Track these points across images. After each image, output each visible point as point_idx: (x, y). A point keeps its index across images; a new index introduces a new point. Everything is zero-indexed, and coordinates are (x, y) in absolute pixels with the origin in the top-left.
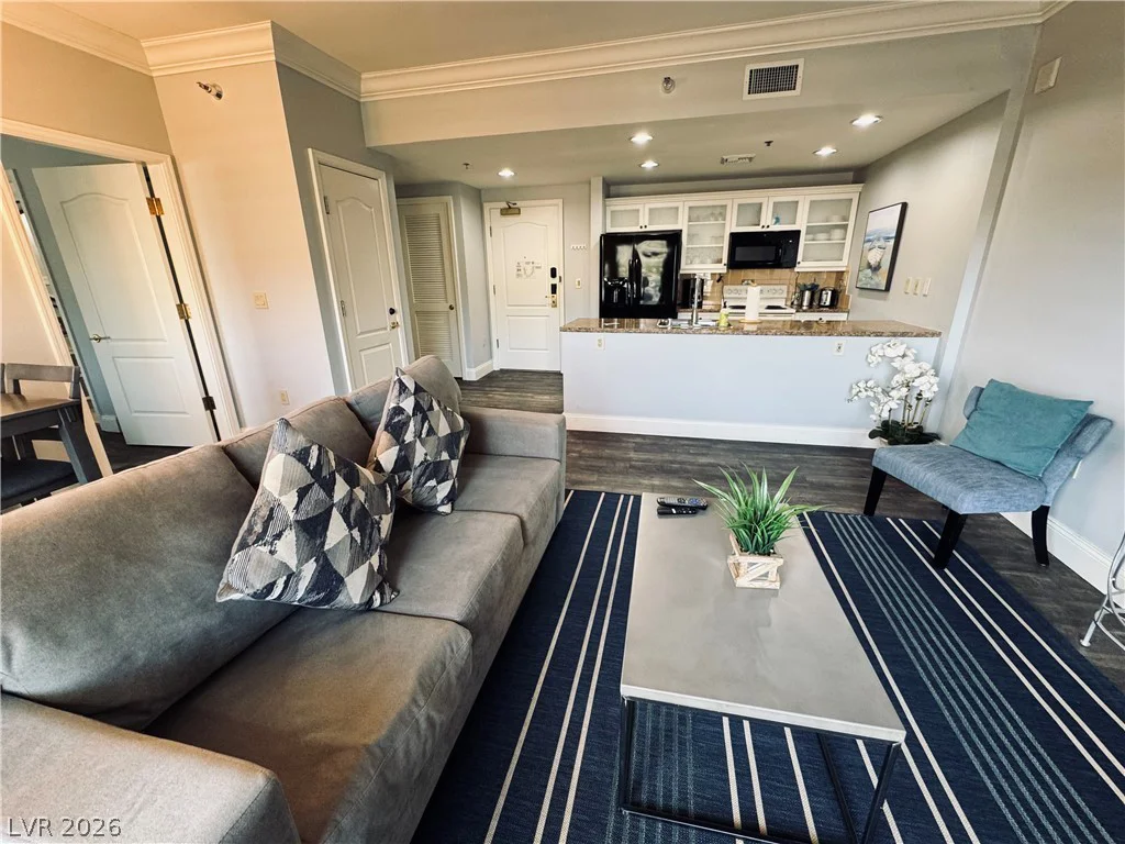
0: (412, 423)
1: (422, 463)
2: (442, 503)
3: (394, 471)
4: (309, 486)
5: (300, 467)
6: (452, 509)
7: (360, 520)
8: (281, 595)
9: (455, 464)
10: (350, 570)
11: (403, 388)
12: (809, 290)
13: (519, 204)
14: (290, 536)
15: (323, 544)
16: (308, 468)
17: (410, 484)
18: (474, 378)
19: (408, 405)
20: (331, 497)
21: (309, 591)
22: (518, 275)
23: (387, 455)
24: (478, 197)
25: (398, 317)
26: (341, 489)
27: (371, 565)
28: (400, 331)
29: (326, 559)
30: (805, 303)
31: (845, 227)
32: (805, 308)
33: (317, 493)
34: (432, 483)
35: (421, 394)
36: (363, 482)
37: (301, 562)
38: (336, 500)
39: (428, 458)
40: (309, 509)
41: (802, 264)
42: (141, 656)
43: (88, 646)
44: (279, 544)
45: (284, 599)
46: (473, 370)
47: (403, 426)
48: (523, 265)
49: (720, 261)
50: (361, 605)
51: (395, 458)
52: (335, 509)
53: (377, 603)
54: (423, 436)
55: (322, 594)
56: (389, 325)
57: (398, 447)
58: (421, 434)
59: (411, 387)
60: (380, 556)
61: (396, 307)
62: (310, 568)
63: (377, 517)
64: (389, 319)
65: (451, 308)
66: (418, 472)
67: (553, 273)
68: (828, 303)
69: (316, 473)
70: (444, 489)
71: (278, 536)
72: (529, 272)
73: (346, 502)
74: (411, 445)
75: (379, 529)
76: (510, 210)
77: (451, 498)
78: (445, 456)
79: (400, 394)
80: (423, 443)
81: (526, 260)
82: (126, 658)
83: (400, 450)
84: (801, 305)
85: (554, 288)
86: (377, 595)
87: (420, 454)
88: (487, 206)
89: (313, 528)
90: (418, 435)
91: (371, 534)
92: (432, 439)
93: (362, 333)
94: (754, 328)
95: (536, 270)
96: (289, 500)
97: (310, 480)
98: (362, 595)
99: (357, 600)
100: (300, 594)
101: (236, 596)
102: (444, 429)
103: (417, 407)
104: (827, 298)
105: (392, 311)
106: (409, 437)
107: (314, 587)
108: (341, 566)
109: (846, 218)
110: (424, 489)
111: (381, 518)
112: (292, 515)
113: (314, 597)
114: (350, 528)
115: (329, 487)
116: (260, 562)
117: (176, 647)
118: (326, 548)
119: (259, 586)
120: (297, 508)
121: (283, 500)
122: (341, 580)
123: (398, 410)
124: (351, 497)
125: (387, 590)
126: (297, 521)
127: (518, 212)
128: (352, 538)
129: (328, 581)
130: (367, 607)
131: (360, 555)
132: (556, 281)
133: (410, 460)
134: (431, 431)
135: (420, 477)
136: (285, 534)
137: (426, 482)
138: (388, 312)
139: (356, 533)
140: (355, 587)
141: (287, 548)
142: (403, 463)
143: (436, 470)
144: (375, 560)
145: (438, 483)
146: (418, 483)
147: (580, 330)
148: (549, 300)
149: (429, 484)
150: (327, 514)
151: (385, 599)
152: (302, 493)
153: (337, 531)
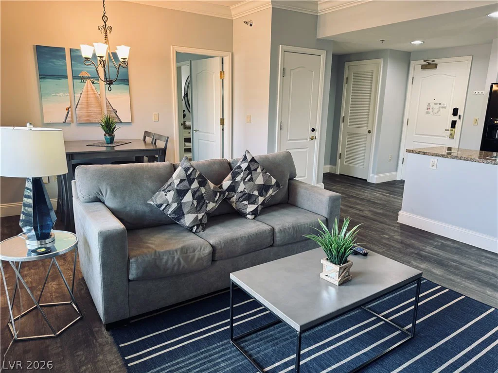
0: (242, 174)
1: (241, 192)
2: (249, 214)
3: (227, 190)
4: (184, 180)
5: (184, 172)
6: (254, 219)
7: (200, 200)
8: (164, 209)
9: (261, 200)
10: (188, 213)
11: (245, 158)
13: (437, 61)
14: (172, 193)
15: (182, 200)
16: (186, 174)
17: (234, 199)
18: (375, 182)
19: (244, 166)
20: (190, 186)
21: (172, 213)
22: (427, 113)
23: (226, 183)
24: (406, 58)
25: (317, 134)
26: (195, 185)
27: (197, 216)
28: (316, 142)
29: (181, 205)
33: (186, 183)
34: (246, 203)
35: (253, 163)
36: (207, 187)
37: (173, 202)
38: (192, 187)
39: (246, 190)
40: (181, 187)
42: (128, 209)
43: (119, 199)
44: (168, 194)
45: (165, 212)
46: (375, 176)
47: (239, 173)
48: (432, 105)
50: (188, 227)
51: (229, 185)
52: (190, 190)
53: (194, 230)
54: (246, 180)
55: (176, 216)
57: (232, 181)
58: (245, 179)
59: (249, 159)
60: (203, 216)
61: (317, 128)
62: (175, 205)
63: (207, 201)
64: (310, 135)
65: (369, 132)
66: (240, 195)
67: (455, 112)
69: (188, 176)
70: (251, 208)
71: (169, 191)
72: (435, 111)
73: (195, 190)
74: (238, 183)
75: (207, 206)
76: (430, 66)
77: (255, 213)
78: (256, 193)
79: (243, 160)
80: (245, 183)
81: (435, 102)
82: (125, 207)
83: (232, 183)
85: (454, 124)
86: (195, 227)
87: (241, 187)
88: (412, 63)
89: (181, 193)
90: (243, 179)
91: (202, 207)
92: (251, 183)
93: (290, 140)
95: (441, 109)
96: (177, 182)
97: (185, 178)
98: (190, 224)
99: (187, 225)
100: (169, 212)
101: (152, 203)
102: (260, 180)
103: (248, 168)
105: (313, 130)
106: (238, 179)
107: (174, 212)
108: (185, 210)
110: (241, 204)
111: (209, 202)
112: (176, 186)
113: (173, 216)
114: (193, 199)
115: (191, 182)
116: (161, 196)
117: (136, 211)
118: (182, 201)
119: (159, 203)
120: (178, 185)
121: (175, 181)
122: (184, 215)
123: (239, 167)
124: (198, 190)
125: (201, 227)
126: (176, 189)
127: (435, 66)
128: (193, 203)
129: (179, 212)
130: (190, 229)
131: (194, 210)
132: (456, 118)
133: (236, 188)
134: (251, 180)
135: (240, 198)
136: (171, 191)
137: (242, 201)
138: (310, 130)
139: (195, 202)
140: (188, 220)
141: (170, 196)
142: (232, 188)
143: (250, 198)
144: (200, 216)
145: (249, 204)
146: (238, 200)
147: (419, 153)
148: (448, 133)
149: (243, 202)
150: (187, 191)
151: (198, 230)
152: (181, 181)
153: (188, 198)
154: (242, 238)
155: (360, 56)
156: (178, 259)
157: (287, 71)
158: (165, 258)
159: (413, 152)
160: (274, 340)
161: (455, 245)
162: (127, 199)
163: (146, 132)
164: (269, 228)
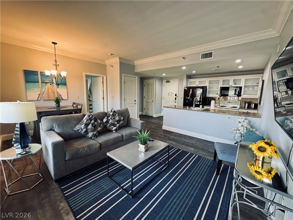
2: (114, 130)
3: (105, 123)
4: (88, 120)
5: (88, 117)
6: (116, 132)
7: (95, 127)
9: (118, 125)
10: (90, 132)
11: (112, 111)
12: (247, 103)
13: (170, 80)
14: (84, 125)
17: (108, 125)
18: (155, 117)
19: (111, 114)
21: (84, 132)
22: (168, 95)
23: (105, 120)
24: (161, 79)
25: (136, 102)
26: (93, 121)
27: (94, 133)
28: (136, 105)
30: (246, 107)
31: (258, 86)
32: (246, 108)
33: (89, 121)
34: (113, 127)
36: (97, 122)
37: (84, 128)
41: (243, 96)
42: (65, 132)
43: (61, 129)
45: (81, 132)
46: (155, 115)
47: (110, 116)
48: (169, 93)
49: (217, 94)
52: (91, 123)
53: (93, 138)
55: (85, 134)
56: (134, 103)
59: (113, 111)
61: (136, 100)
62: (85, 129)
63: (98, 127)
64: (134, 102)
65: (152, 101)
66: (110, 124)
67: (176, 95)
68: (253, 107)
69: (90, 119)
70: (114, 128)
71: (82, 124)
74: (110, 120)
75: (97, 129)
76: (168, 82)
77: (116, 130)
78: (116, 123)
80: (112, 120)
81: (171, 92)
82: (64, 132)
83: (107, 120)
84: (245, 107)
85: (176, 98)
86: (93, 137)
87: (111, 121)
88: (163, 81)
89: (87, 125)
90: (111, 118)
91: (95, 129)
93: (127, 104)
94: (213, 111)
95: (172, 94)
96: (85, 121)
100: (83, 132)
101: (75, 129)
102: (117, 118)
103: (113, 114)
104: (253, 106)
105: (135, 101)
106: (109, 118)
107: (85, 132)
108: (89, 131)
109: (258, 83)
112: (85, 123)
114: (92, 127)
115: (91, 121)
116: (79, 127)
117: (69, 133)
118: (88, 128)
119: (78, 129)
120: (86, 122)
122: (88, 133)
123: (110, 114)
124: (94, 123)
125: (95, 137)
127: (170, 82)
128: (92, 128)
129: (87, 132)
130: (91, 138)
131: (93, 131)
132: (176, 97)
133: (109, 122)
134: (114, 118)
138: (134, 101)
139: (93, 128)
140: (90, 135)
141: (83, 126)
142: (107, 122)
143: (114, 125)
144: (95, 133)
146: (110, 126)
147: (167, 107)
148: (175, 101)
149: (112, 126)
150: (89, 124)
151: (94, 138)
152: (87, 120)
153: (90, 126)
154: (111, 139)
155: (149, 78)
156: (86, 150)
157: (125, 82)
158: (81, 150)
159: (165, 107)
160: (124, 174)
161: (179, 135)
162: (65, 129)
163: (73, 103)
164: (121, 135)
